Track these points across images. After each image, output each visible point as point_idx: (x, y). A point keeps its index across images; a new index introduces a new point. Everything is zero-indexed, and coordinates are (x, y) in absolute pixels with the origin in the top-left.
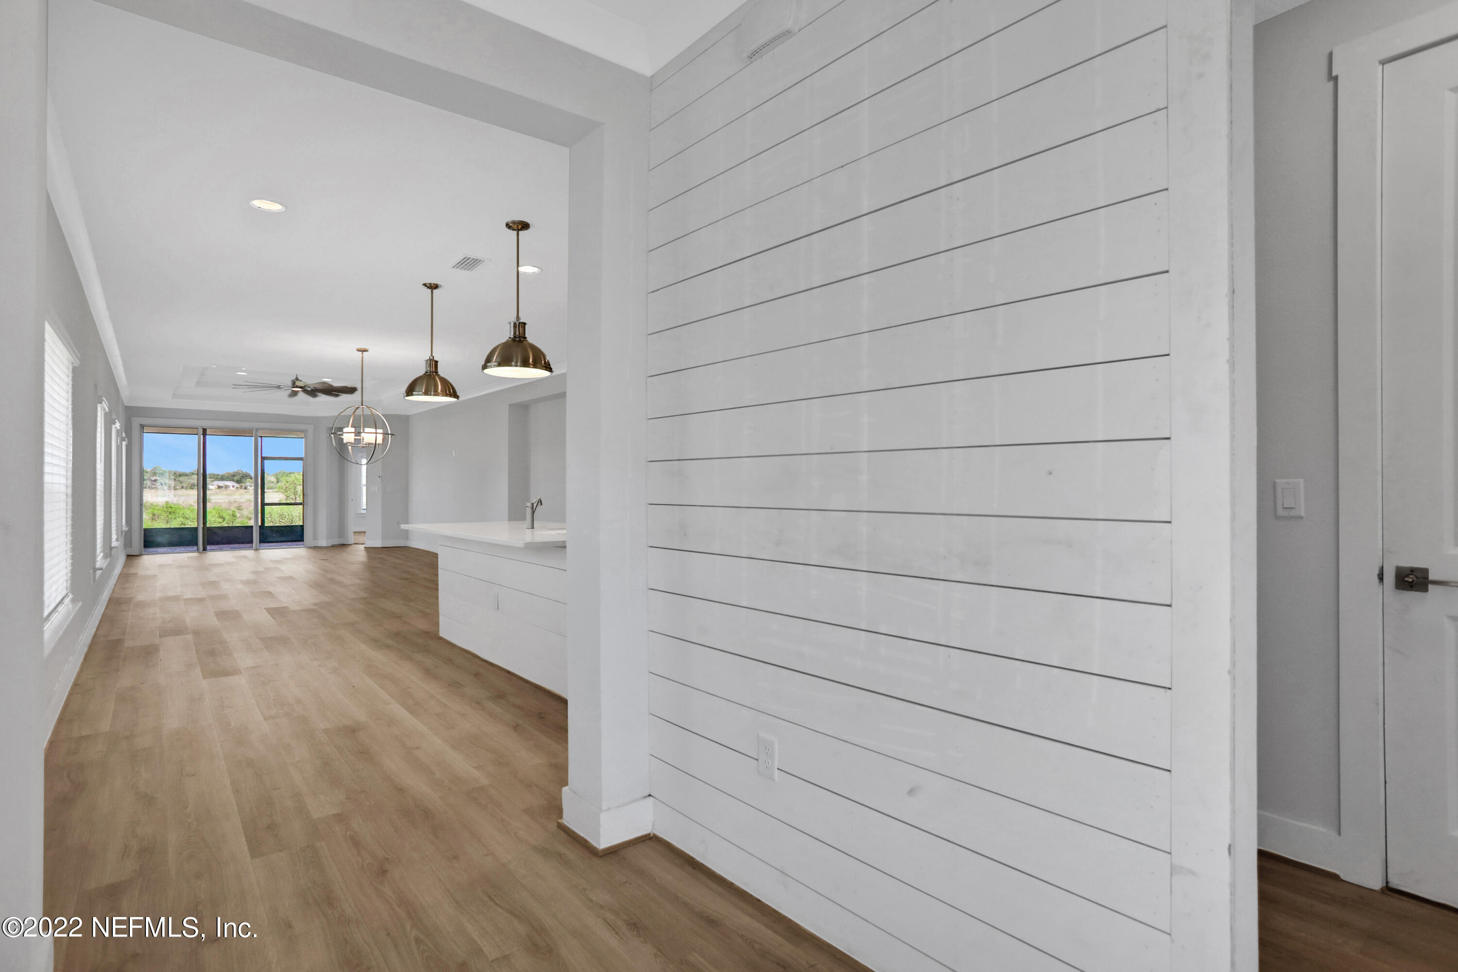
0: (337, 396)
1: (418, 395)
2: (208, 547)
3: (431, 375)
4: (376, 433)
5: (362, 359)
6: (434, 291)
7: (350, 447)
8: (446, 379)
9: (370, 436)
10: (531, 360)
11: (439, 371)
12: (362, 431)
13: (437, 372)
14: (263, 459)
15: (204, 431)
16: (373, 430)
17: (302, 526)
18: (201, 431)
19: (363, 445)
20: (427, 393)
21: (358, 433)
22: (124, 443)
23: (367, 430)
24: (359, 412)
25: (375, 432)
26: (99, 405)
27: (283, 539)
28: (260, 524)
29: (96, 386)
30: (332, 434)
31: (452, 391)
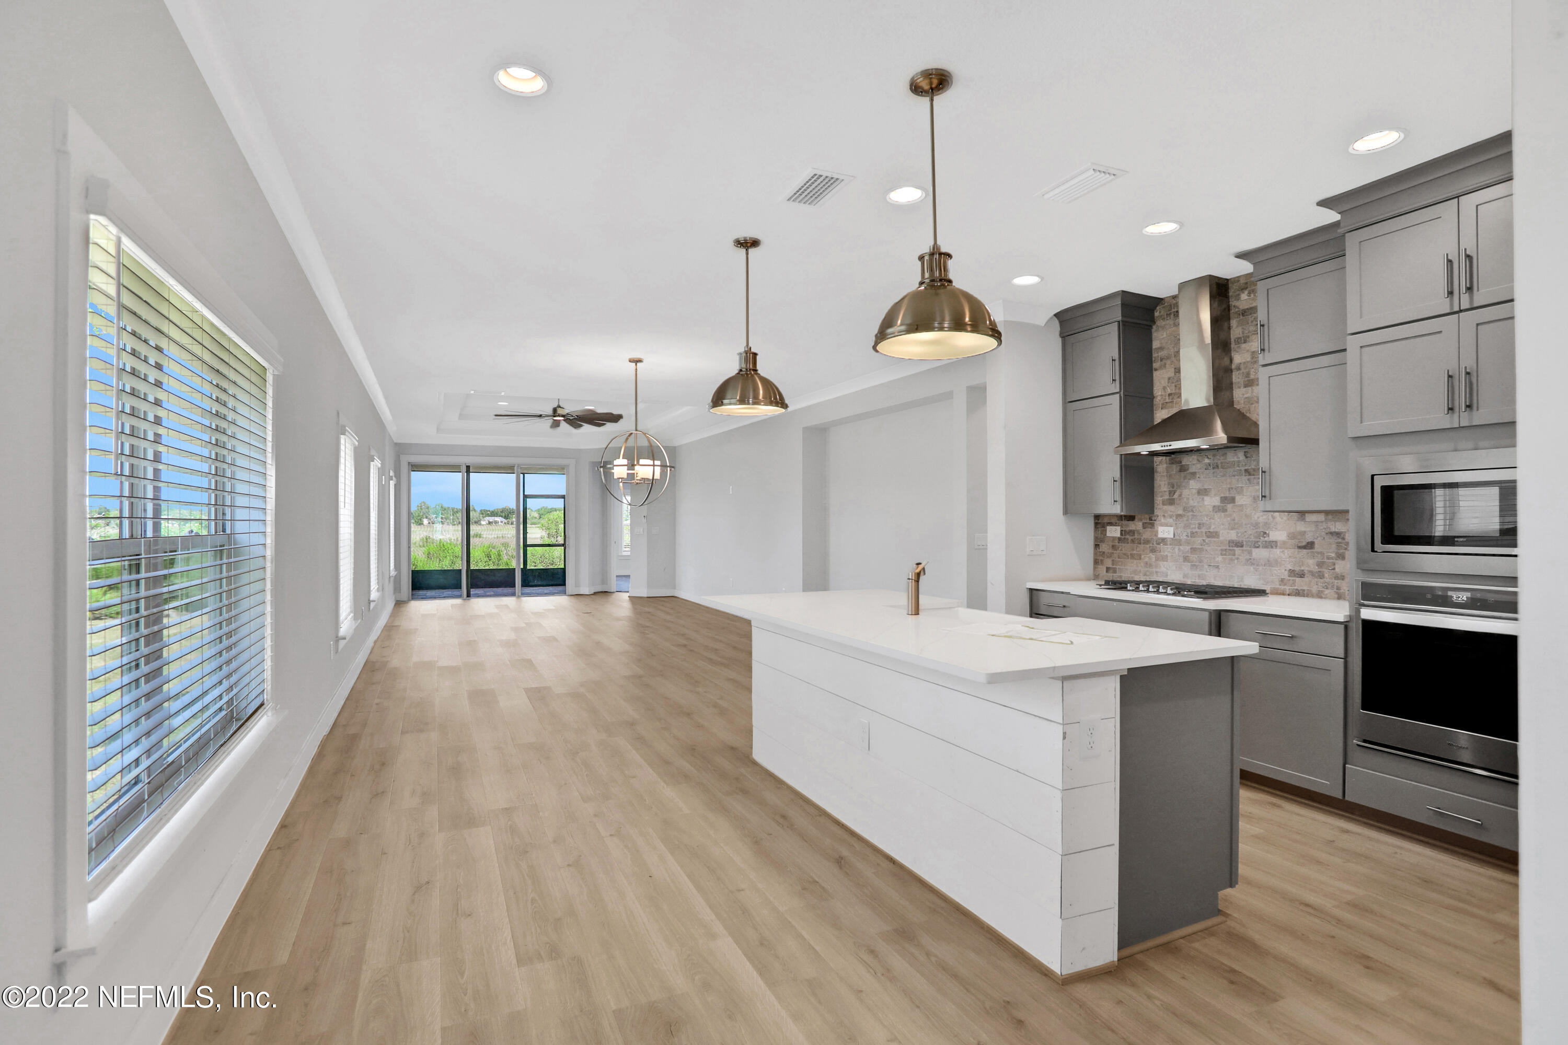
0: (599, 425)
1: (730, 404)
2: (473, 591)
3: (747, 374)
4: (654, 465)
5: (636, 372)
6: (751, 251)
7: (621, 484)
8: (771, 382)
9: (646, 470)
10: (967, 319)
11: (758, 367)
12: (636, 463)
13: (755, 370)
14: (525, 497)
15: (468, 467)
16: (650, 462)
17: (564, 570)
18: (464, 469)
19: (637, 481)
20: (743, 401)
21: (631, 466)
22: (392, 483)
23: (642, 461)
24: (631, 442)
25: (652, 464)
26: (342, 436)
27: (545, 583)
28: (522, 567)
29: (338, 413)
30: (601, 467)
31: (778, 397)
